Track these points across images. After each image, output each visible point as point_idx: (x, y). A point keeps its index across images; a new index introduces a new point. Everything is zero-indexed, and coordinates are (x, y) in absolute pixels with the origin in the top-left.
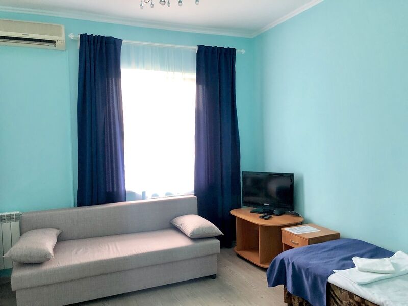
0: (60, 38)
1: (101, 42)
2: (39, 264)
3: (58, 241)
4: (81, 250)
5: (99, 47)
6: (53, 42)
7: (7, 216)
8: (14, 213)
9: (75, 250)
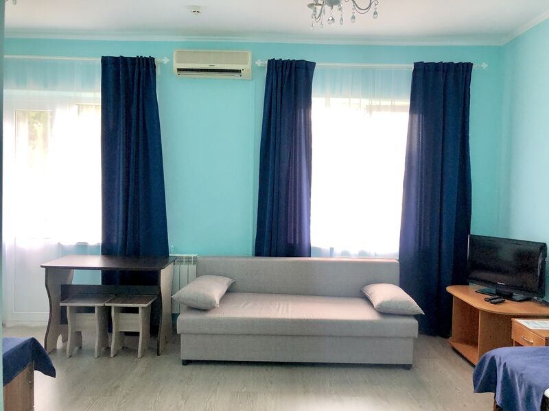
0: (245, 67)
1: (291, 68)
2: (205, 310)
3: (228, 292)
4: (250, 304)
5: (287, 73)
6: (238, 71)
7: (186, 258)
8: (192, 255)
9: (243, 304)
